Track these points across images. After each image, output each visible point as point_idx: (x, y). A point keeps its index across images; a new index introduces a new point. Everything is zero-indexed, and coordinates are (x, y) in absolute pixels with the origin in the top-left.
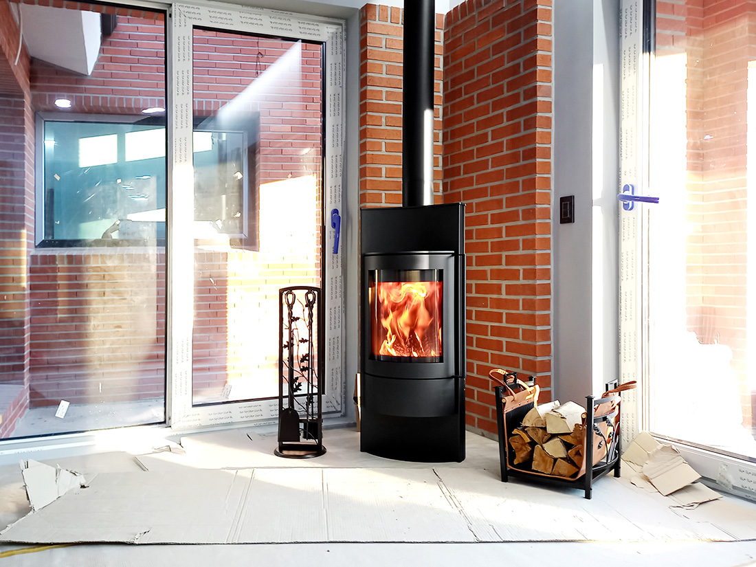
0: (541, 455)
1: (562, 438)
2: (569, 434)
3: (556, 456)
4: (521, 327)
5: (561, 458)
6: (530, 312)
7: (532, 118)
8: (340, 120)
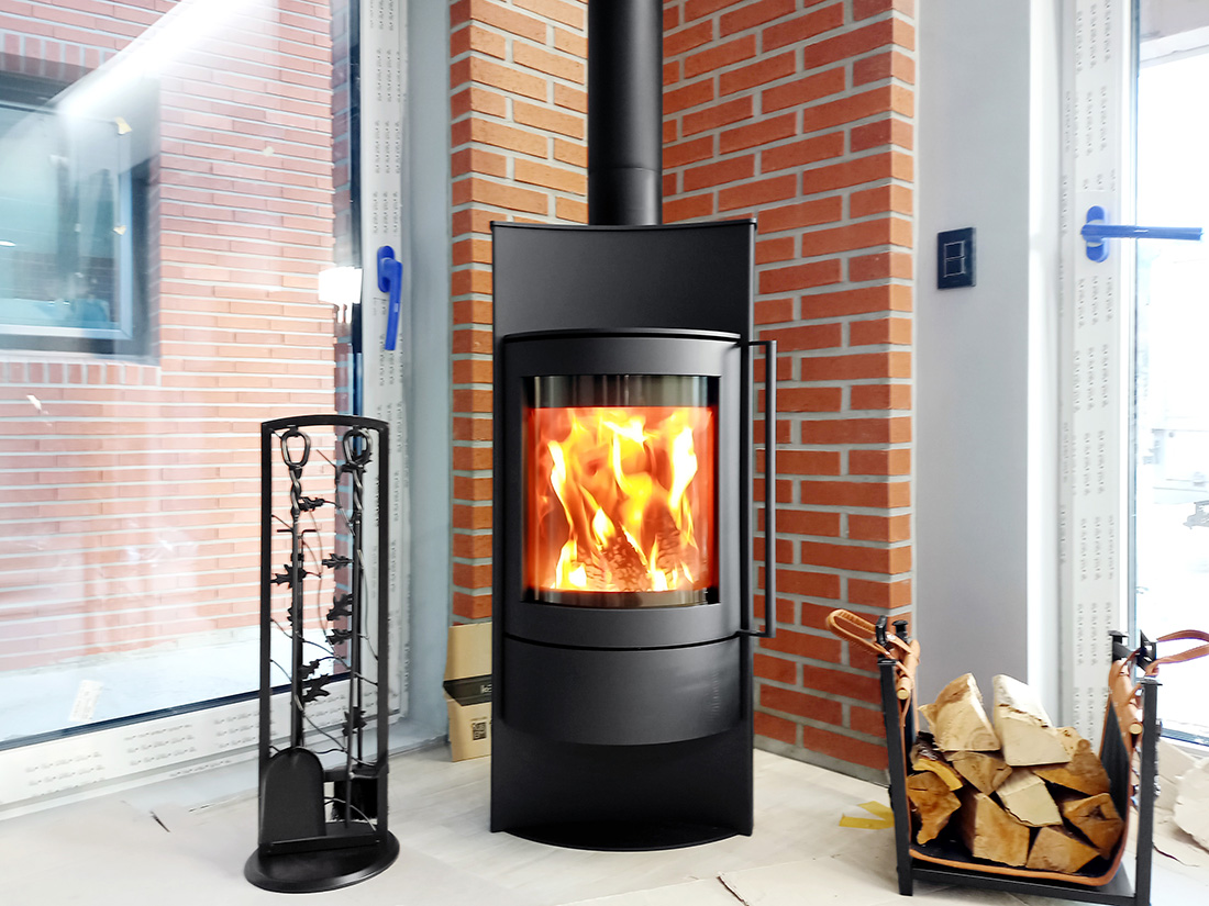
0: (995, 819)
1: (1046, 774)
2: (1062, 765)
3: (1035, 823)
4: (845, 512)
5: (1051, 826)
6: (872, 479)
7: (879, 56)
8: (397, 40)
